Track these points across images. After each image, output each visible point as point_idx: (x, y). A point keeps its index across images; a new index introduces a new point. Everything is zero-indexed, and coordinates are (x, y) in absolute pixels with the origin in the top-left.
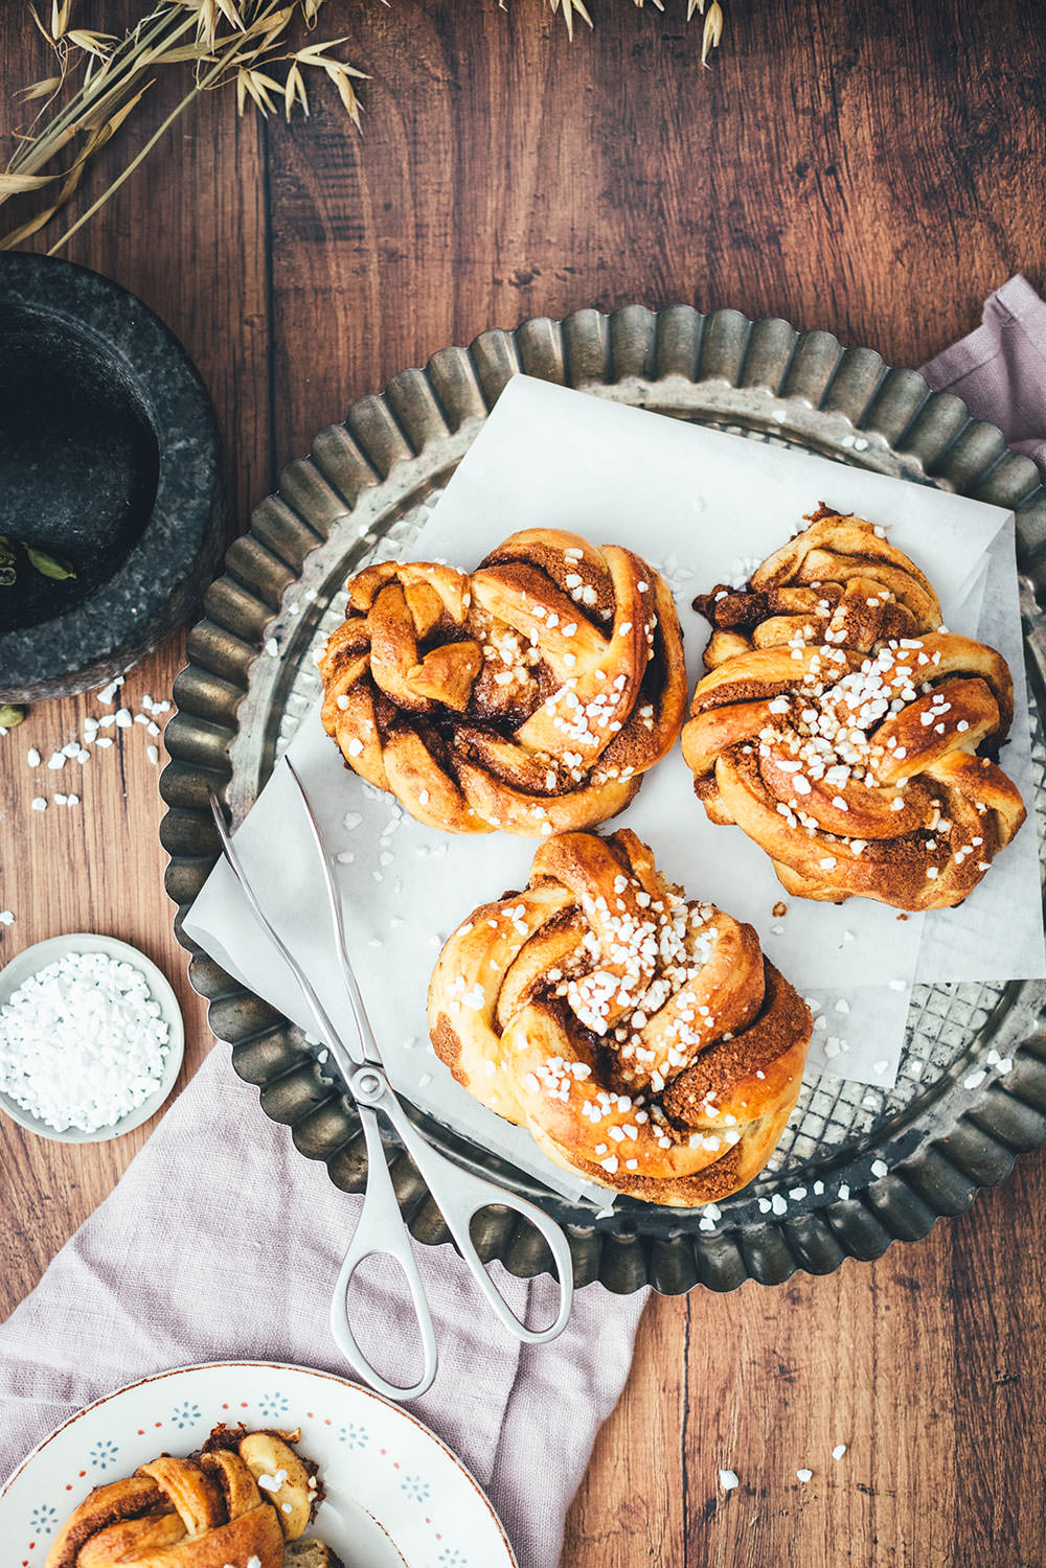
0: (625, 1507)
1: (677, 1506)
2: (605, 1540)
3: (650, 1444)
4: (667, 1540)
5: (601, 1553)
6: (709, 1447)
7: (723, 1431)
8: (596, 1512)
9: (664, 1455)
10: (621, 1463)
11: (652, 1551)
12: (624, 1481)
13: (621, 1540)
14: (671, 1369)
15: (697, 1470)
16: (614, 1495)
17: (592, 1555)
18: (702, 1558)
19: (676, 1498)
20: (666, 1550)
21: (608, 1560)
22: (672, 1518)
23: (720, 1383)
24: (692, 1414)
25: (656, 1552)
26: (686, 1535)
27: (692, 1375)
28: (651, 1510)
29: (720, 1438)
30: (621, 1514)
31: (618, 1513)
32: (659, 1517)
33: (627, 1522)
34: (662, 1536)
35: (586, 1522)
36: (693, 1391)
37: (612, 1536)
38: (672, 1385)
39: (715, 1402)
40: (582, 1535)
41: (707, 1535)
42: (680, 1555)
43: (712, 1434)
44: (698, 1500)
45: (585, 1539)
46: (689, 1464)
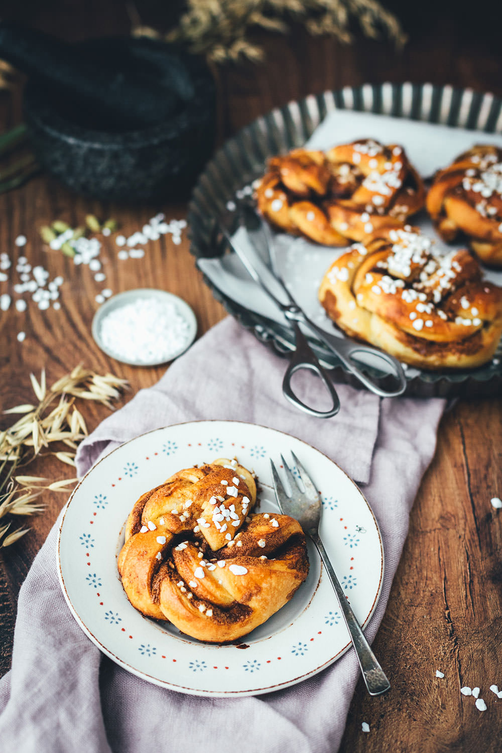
0: (442, 517)
1: (470, 517)
2: (433, 532)
3: (451, 490)
4: (467, 532)
5: (432, 538)
6: (484, 490)
7: (490, 484)
8: (426, 519)
9: (459, 495)
10: (437, 499)
11: (460, 537)
12: (440, 506)
13: (442, 532)
14: (457, 457)
15: (478, 501)
16: (435, 512)
17: (427, 539)
18: (488, 539)
19: (469, 512)
20: (468, 536)
21: (436, 541)
22: (469, 522)
23: (484, 462)
24: (472, 477)
25: (463, 537)
26: (478, 529)
27: (469, 461)
28: (457, 519)
29: (489, 487)
30: (441, 521)
31: (438, 520)
32: (462, 522)
33: (444, 524)
34: (465, 530)
35: (422, 524)
36: (471, 467)
37: (437, 531)
38: (459, 464)
39: (483, 472)
40: (420, 530)
41: (490, 529)
42: (476, 538)
43: (484, 485)
44: (481, 514)
45: (422, 532)
46: (474, 498)
